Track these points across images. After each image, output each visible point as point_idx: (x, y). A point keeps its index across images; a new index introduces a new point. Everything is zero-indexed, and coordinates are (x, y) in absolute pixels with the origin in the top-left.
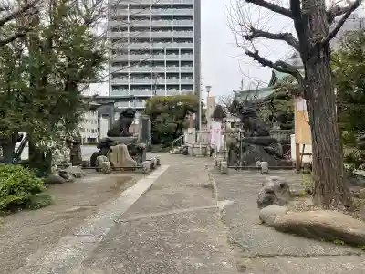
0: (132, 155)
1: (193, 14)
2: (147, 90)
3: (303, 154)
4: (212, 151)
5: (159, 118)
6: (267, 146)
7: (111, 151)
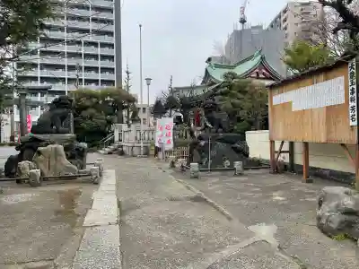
0: (70, 158)
1: (113, 18)
2: (61, 84)
3: (281, 152)
4: (158, 150)
5: (84, 113)
6: (233, 143)
7: (39, 153)
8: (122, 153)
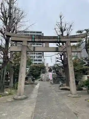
6: (61, 78)
7: (28, 80)
8: (42, 81)
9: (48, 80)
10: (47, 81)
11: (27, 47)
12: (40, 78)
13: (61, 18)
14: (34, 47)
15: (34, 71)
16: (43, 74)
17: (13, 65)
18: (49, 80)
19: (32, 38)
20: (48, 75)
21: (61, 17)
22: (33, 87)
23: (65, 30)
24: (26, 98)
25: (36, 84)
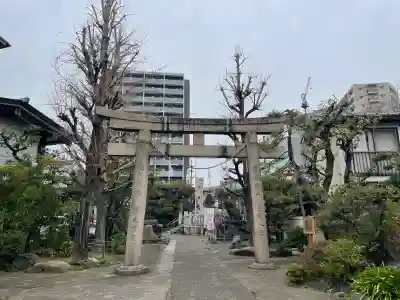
0: (155, 232)
8: (183, 233)
9: (202, 231)
10: (199, 233)
11: (150, 143)
12: (177, 224)
13: (237, 62)
14: (168, 146)
15: (159, 202)
16: (186, 213)
17: (106, 188)
18: (205, 230)
19: (163, 123)
20: (202, 216)
21: (238, 57)
22: (160, 250)
23: (248, 93)
24: (145, 272)
25: (166, 242)
